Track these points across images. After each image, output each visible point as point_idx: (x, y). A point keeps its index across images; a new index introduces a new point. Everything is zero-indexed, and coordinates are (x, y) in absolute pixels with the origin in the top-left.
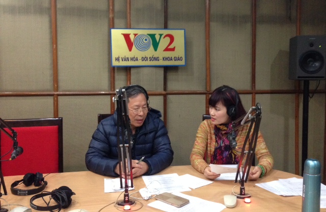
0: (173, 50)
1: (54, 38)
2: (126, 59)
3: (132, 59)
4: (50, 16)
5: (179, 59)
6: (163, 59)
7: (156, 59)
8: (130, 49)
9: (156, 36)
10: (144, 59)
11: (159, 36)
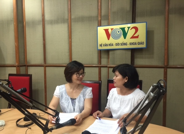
0: (137, 37)
1: (70, 35)
2: (106, 45)
3: (110, 45)
4: (68, 24)
5: (142, 43)
6: (130, 44)
7: (125, 44)
8: (109, 39)
9: (125, 29)
10: (117, 45)
11: (128, 28)
